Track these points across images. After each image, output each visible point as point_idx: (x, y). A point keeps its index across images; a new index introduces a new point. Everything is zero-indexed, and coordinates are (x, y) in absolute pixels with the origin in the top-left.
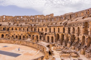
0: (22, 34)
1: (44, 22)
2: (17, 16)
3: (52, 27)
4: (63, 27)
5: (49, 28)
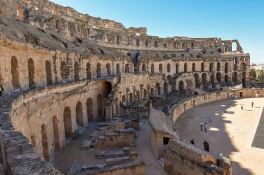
5: (176, 62)
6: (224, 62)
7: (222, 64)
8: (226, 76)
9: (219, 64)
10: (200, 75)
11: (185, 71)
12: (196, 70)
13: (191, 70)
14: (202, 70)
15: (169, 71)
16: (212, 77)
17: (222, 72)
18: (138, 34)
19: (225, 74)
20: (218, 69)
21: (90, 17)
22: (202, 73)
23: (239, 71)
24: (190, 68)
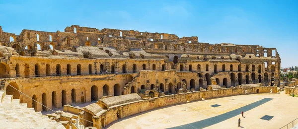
0: (166, 80)
1: (187, 52)
2: (111, 30)
3: (219, 63)
4: (239, 64)
5: (215, 63)
6: (258, 65)
7: (257, 66)
8: (260, 76)
9: (253, 66)
10: (236, 74)
11: (224, 70)
12: (234, 70)
13: (229, 70)
14: (239, 70)
15: (207, 70)
16: (247, 77)
17: (256, 72)
18: (190, 42)
19: (258, 74)
20: (253, 70)
21: (148, 33)
22: (238, 73)
23: (269, 72)
24: (228, 68)
